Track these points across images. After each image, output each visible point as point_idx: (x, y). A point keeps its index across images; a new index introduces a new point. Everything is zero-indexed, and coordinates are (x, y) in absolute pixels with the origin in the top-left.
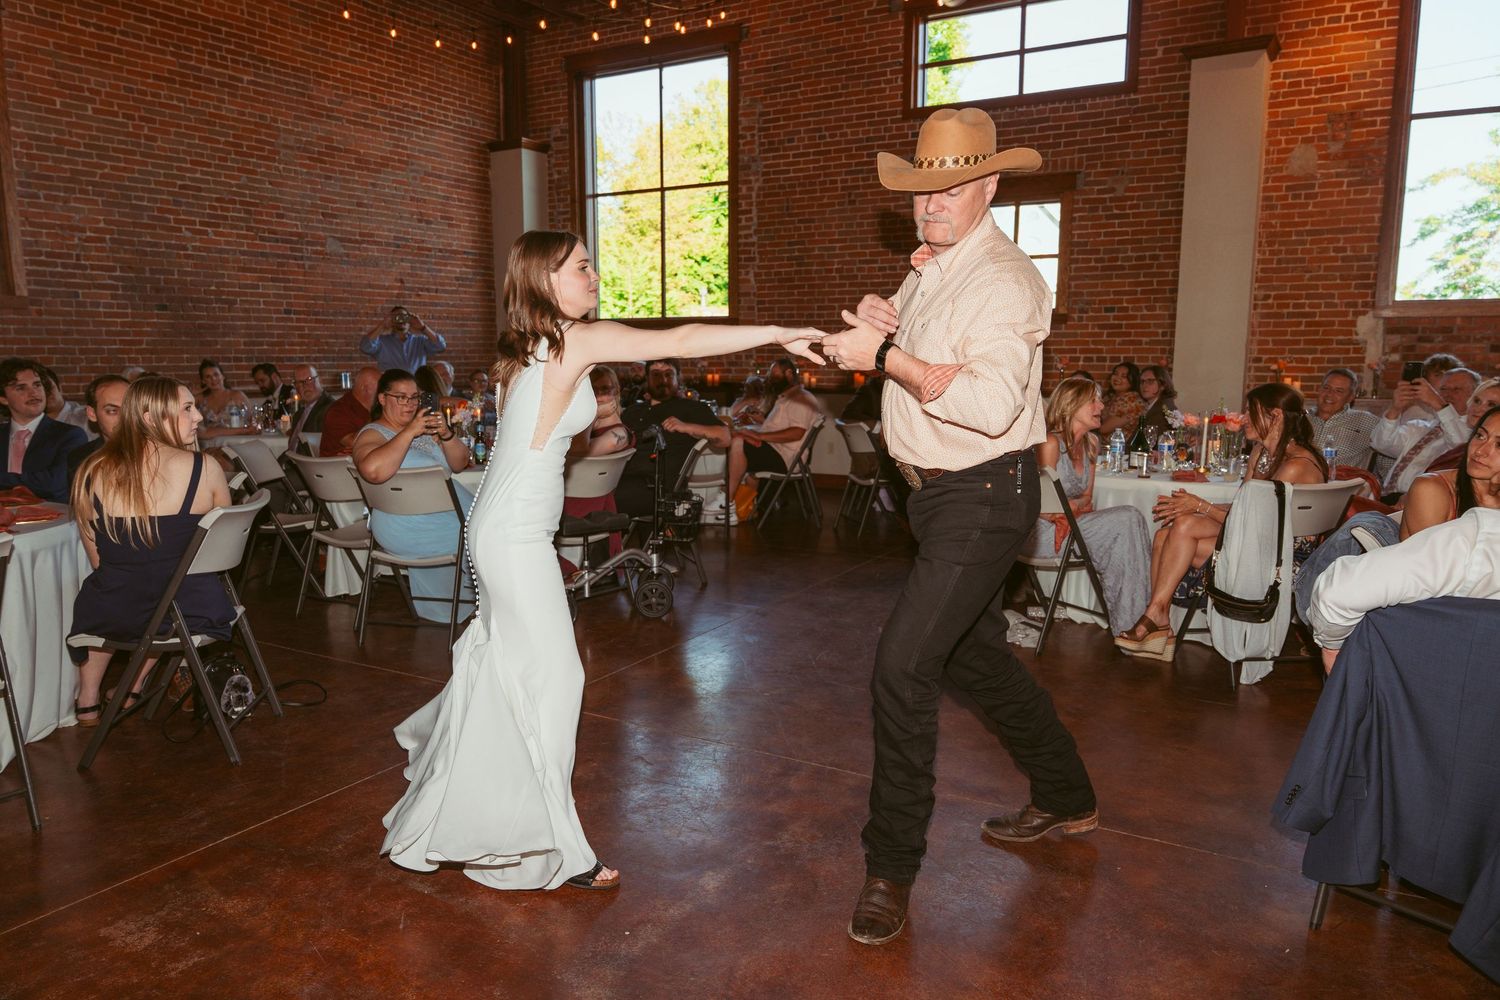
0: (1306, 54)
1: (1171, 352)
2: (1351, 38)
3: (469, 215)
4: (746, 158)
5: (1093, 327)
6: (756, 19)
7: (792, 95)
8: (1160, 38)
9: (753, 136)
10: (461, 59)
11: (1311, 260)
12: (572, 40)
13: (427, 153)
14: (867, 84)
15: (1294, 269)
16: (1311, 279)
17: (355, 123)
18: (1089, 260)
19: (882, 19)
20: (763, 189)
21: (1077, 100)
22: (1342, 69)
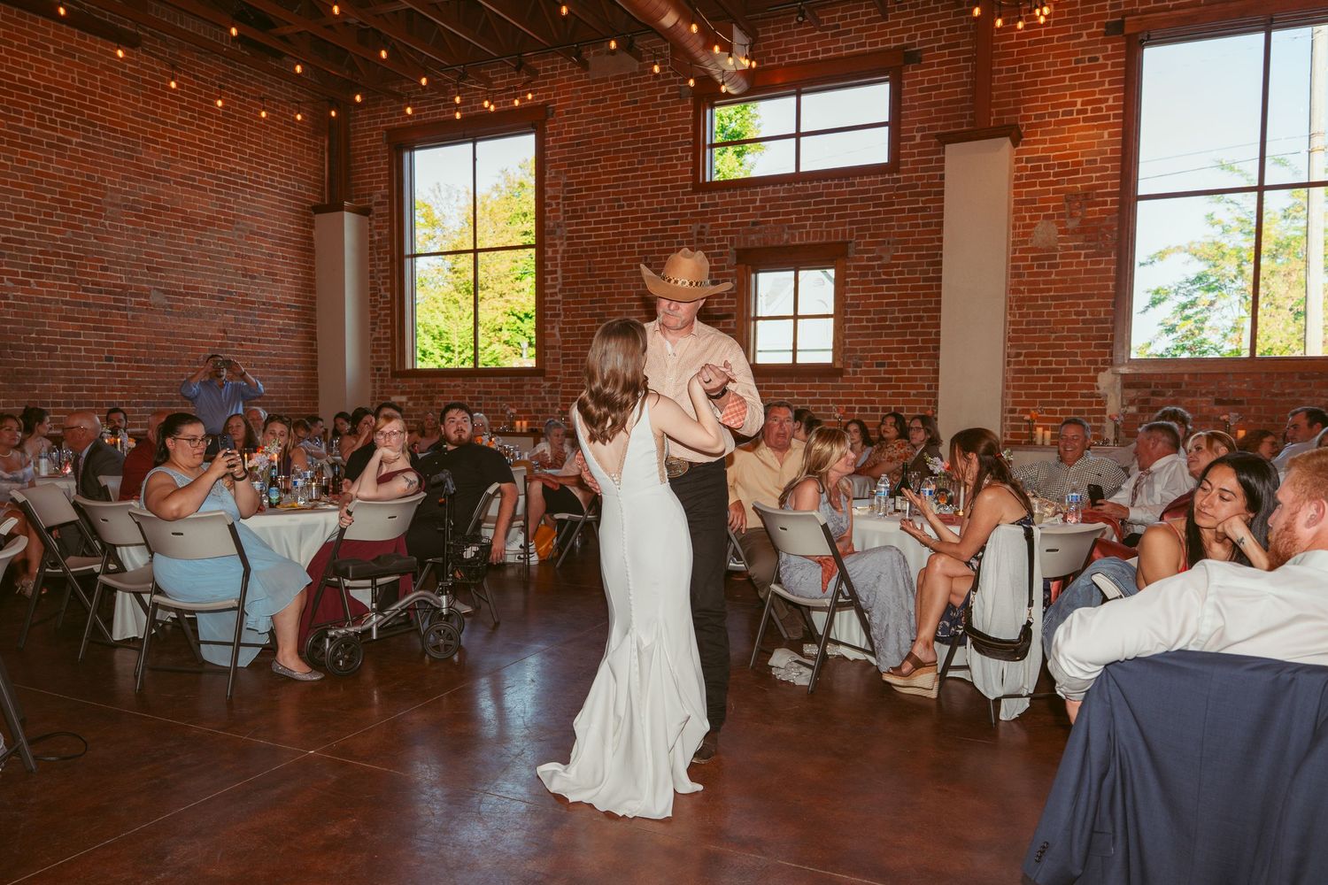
0: (1044, 142)
1: (936, 403)
2: (1082, 129)
3: (292, 271)
4: (552, 224)
5: (866, 380)
6: (560, 100)
7: (593, 168)
8: (918, 125)
9: (558, 204)
10: (289, 130)
11: (1056, 322)
12: (393, 115)
13: (255, 214)
14: (661, 160)
15: (1041, 330)
16: (1056, 338)
17: (182, 184)
18: (861, 320)
19: (673, 103)
20: (567, 252)
21: (847, 178)
22: (1076, 155)
